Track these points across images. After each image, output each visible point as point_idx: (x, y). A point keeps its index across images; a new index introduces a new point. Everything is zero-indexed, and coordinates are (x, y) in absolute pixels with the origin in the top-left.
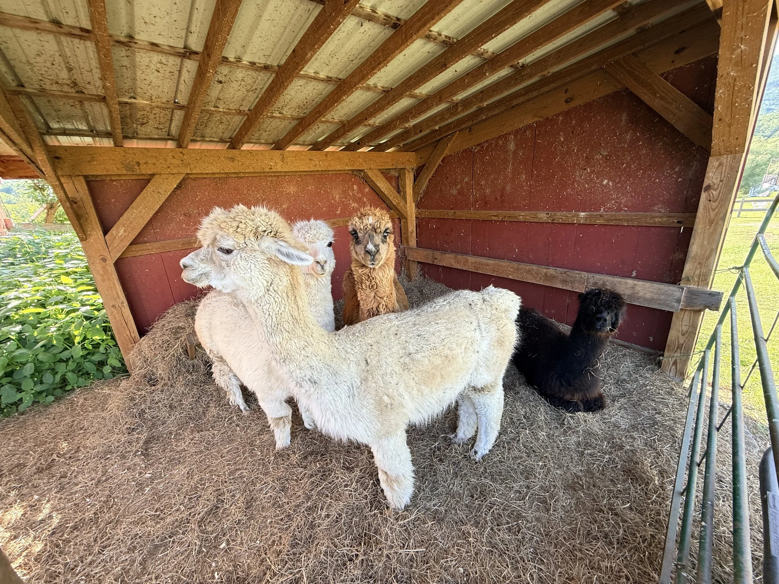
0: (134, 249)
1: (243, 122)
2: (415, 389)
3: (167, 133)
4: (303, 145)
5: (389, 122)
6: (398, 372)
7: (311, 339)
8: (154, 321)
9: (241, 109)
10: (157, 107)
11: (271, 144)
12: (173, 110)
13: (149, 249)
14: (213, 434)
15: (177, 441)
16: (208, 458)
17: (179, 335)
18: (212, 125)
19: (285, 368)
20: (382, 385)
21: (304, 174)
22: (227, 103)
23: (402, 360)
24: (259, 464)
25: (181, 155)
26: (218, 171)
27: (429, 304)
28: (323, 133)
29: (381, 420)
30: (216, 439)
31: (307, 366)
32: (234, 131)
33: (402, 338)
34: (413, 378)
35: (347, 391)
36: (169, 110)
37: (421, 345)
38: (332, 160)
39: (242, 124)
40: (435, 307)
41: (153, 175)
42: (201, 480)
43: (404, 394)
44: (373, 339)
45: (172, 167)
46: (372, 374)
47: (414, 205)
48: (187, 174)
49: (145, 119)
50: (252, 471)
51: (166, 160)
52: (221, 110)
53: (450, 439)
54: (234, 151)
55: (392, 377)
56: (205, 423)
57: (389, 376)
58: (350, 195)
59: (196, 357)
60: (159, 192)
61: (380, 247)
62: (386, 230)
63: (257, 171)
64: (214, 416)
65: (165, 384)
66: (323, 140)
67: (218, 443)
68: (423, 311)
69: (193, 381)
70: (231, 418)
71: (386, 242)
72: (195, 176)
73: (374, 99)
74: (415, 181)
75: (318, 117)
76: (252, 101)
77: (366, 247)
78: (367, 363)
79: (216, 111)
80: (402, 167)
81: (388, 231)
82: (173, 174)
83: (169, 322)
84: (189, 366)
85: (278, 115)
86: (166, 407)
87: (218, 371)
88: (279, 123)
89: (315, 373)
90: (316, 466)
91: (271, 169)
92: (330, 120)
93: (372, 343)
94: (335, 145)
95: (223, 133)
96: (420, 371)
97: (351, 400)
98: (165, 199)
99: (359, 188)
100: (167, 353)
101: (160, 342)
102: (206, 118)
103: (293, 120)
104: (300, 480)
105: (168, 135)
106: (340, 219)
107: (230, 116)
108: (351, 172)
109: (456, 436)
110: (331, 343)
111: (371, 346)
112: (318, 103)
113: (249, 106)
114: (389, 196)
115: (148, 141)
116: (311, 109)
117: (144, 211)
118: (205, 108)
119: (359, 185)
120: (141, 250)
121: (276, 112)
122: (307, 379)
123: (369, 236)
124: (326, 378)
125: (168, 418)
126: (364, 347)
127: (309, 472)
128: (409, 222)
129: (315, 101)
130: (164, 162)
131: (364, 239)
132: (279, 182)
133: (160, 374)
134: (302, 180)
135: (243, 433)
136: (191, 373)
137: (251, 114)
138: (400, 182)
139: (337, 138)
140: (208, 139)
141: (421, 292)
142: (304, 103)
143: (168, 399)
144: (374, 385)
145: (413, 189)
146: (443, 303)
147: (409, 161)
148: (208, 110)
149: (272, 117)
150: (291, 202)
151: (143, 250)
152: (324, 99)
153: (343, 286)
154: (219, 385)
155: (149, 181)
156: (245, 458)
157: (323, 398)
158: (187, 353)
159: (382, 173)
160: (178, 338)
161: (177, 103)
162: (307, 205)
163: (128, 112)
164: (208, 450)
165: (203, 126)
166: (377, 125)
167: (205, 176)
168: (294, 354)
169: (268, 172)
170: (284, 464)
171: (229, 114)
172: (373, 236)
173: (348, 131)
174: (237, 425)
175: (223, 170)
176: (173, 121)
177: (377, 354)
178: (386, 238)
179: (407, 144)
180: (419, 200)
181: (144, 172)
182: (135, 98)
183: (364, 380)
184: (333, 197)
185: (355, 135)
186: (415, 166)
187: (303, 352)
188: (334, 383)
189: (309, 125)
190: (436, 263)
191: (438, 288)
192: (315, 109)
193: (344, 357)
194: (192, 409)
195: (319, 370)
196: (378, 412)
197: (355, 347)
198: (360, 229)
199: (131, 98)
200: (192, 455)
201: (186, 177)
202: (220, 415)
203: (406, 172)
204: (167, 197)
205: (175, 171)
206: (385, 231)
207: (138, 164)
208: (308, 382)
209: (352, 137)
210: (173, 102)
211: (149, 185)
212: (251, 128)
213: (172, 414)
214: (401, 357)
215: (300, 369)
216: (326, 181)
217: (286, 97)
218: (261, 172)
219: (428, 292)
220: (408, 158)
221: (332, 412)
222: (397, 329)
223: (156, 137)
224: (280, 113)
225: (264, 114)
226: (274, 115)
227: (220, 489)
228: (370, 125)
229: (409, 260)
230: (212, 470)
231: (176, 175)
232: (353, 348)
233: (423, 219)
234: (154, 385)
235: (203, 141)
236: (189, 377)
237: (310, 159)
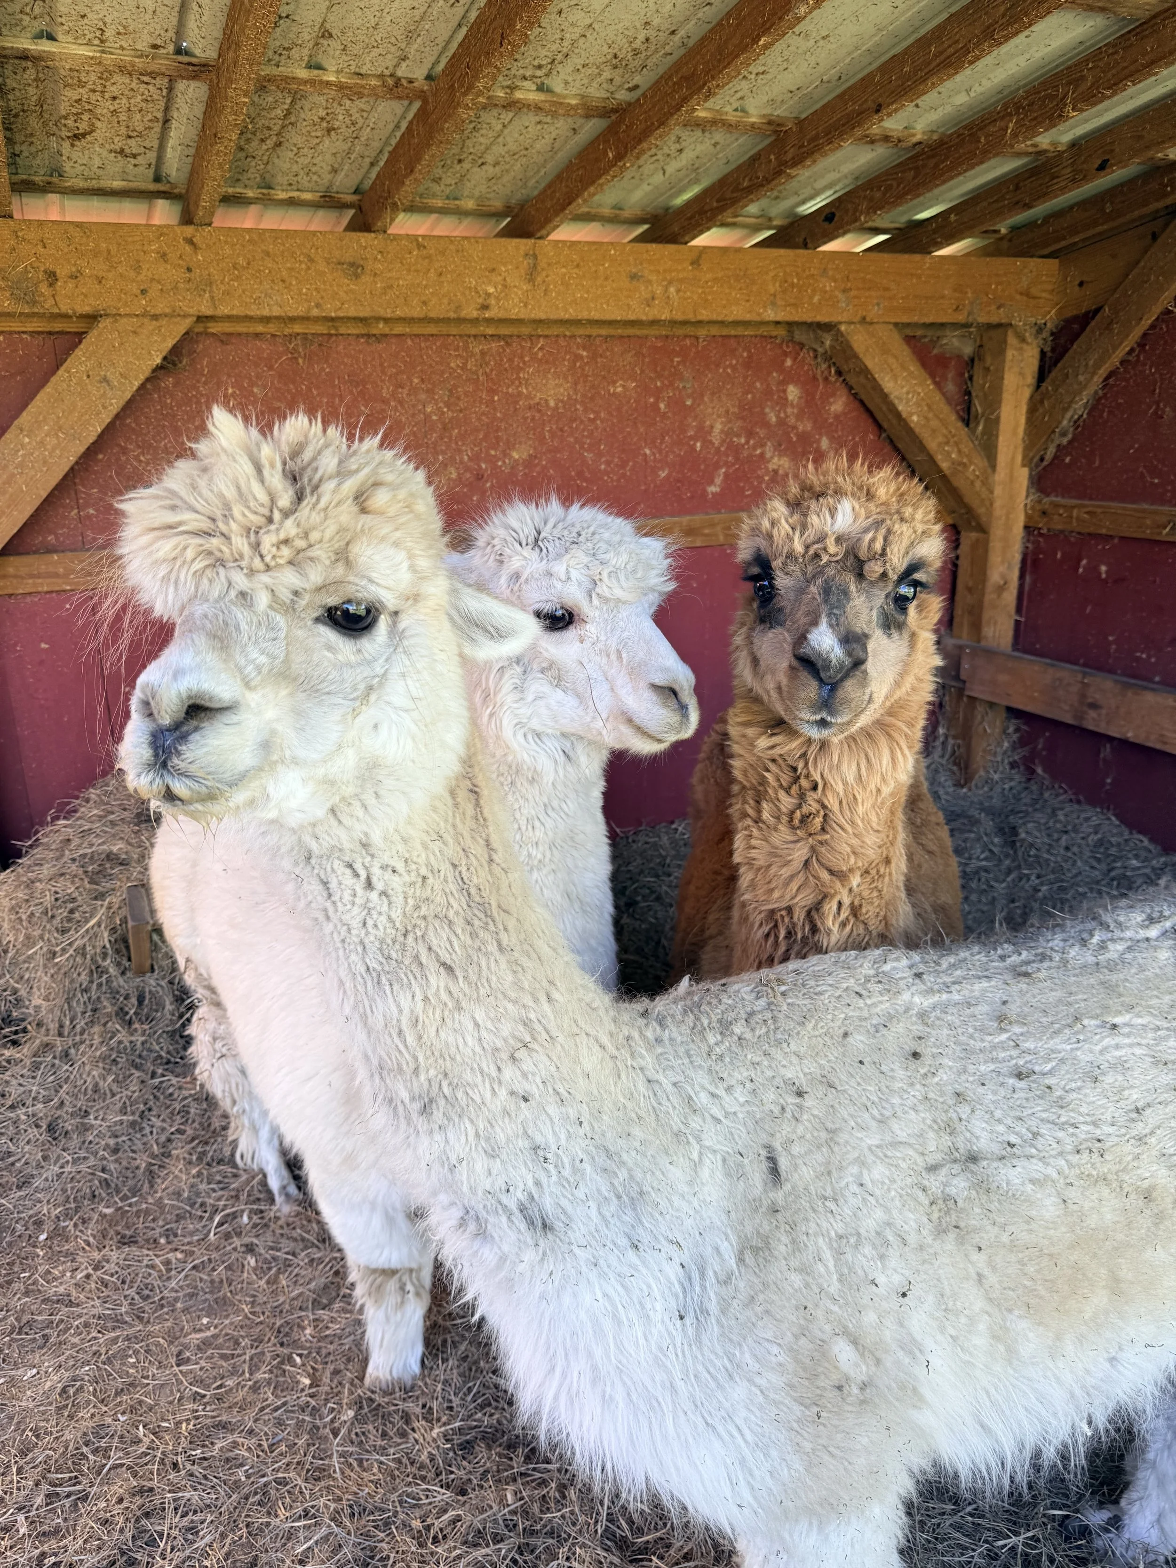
0: (11, 570)
1: (404, 125)
2: (982, 1327)
3: (151, 173)
4: (613, 220)
5: (969, 127)
6: (912, 1240)
7: (546, 1007)
8: (43, 823)
9: (399, 73)
10: (122, 69)
11: (498, 215)
12: (172, 80)
13: (57, 575)
14: (167, 1263)
15: (53, 1258)
16: (136, 1353)
17: (106, 885)
18: (299, 140)
19: (425, 1140)
20: (834, 1287)
21: (604, 332)
22: (356, 49)
23: (934, 1183)
24: (300, 1424)
25: (188, 248)
26: (300, 311)
27: (1073, 927)
28: (695, 169)
29: (808, 1446)
30: (173, 1284)
31: (522, 1143)
32: (372, 164)
33: (943, 1076)
34: (980, 1276)
35: (678, 1288)
36: (158, 81)
37: (1033, 1123)
38: (715, 280)
39: (398, 134)
40: (1103, 946)
41: (92, 318)
42: (100, 1430)
43: (929, 1343)
44: (811, 1067)
45: (153, 293)
46: (793, 1226)
47: (1023, 475)
48: (200, 319)
49: (86, 117)
50: (271, 1446)
51: (138, 269)
52: (332, 78)
53: (1085, 1531)
54: (365, 238)
55: (882, 1257)
56: (147, 1212)
57: (867, 1250)
58: (766, 424)
59: (152, 970)
60: (105, 380)
61: (871, 646)
62: (913, 568)
63: (432, 315)
64: (178, 1194)
65: (47, 1047)
66: (689, 203)
67: (176, 1300)
68: (1043, 957)
69: (133, 1050)
70: (234, 1216)
71: (901, 626)
72: (227, 327)
73: (924, 22)
74: (1041, 376)
75: (685, 100)
76: (441, 40)
77: (802, 638)
78: (774, 1171)
79: (312, 82)
80: (994, 320)
81: (918, 576)
82: (155, 317)
83: (84, 834)
84: (127, 997)
85: (533, 96)
86: (38, 1126)
87: (208, 1038)
88: (533, 130)
89: (551, 1184)
90: (503, 1502)
91: (485, 307)
92: (732, 117)
93: (803, 1083)
94: (733, 225)
95: (335, 171)
96: (1013, 1247)
97: (691, 1331)
98: (122, 403)
99: (809, 397)
100: (65, 940)
101: (49, 899)
102: (279, 112)
103: (588, 117)
104: (435, 1540)
105: (157, 179)
106: (717, 517)
107: (361, 104)
108: (781, 332)
109: (1116, 1523)
110: (625, 1053)
111: (800, 1094)
112: (691, 43)
113: (432, 59)
114: (925, 435)
115: (96, 203)
116: (661, 71)
117: (54, 441)
118: (275, 71)
119: (809, 384)
120: (32, 576)
121: (528, 84)
122: (513, 1206)
123: (827, 591)
124: (594, 1212)
125: (39, 1166)
126: (770, 1096)
127: (471, 1520)
128: (996, 545)
129: (682, 33)
130: (132, 274)
131: (798, 601)
132: (511, 360)
133: (37, 1008)
134: (594, 357)
135: (262, 1283)
136: (130, 1023)
137: (435, 95)
138: (978, 379)
139: (749, 190)
140: (282, 195)
141: (1009, 834)
142: (637, 44)
143: (47, 1100)
144: (796, 1279)
145: (1032, 410)
146: (1143, 934)
147: (1027, 294)
148: (286, 79)
149: (511, 105)
150: (542, 440)
151: (39, 576)
152: (719, 24)
153: (695, 780)
154: (208, 1086)
155: (79, 337)
156: (255, 1388)
157: (567, 1299)
158: (128, 948)
159: (909, 340)
160: (101, 896)
161: (187, 53)
162: (600, 454)
163: (31, 91)
164: (140, 1319)
165: (270, 143)
166: (918, 137)
167: (260, 328)
168: (468, 1076)
169: (475, 321)
170: (383, 1450)
171: (361, 95)
172: (846, 593)
173: (798, 161)
174: (250, 1249)
175: (318, 306)
176: (174, 124)
177: (824, 1135)
178: (904, 610)
179: (1031, 225)
180: (1049, 456)
181: (65, 308)
182: (51, 38)
183: (756, 1250)
184: (700, 428)
185: (819, 184)
186: (1051, 317)
187: (509, 1072)
188: (623, 1242)
189: (646, 133)
190: (1093, 722)
191: (1085, 828)
192: (677, 66)
193: (676, 1123)
194: (116, 1151)
195: (566, 1173)
196: (797, 1409)
197: (729, 1089)
198: (791, 556)
199: (39, 36)
200: (86, 1325)
201: (199, 328)
202: (198, 1194)
203: (1012, 340)
204: (128, 395)
205: (161, 307)
206: (907, 575)
207: (52, 277)
208: (518, 1217)
209: (808, 191)
210: (171, 48)
211: (78, 352)
212: (429, 146)
213: (53, 1157)
214: (933, 1169)
215: (492, 1154)
216: (683, 362)
217: (571, 19)
218: (447, 321)
219: (1041, 839)
220: (1025, 282)
221: (595, 1368)
222: (918, 1028)
223: (117, 184)
224: (541, 88)
225: (480, 85)
226: (519, 95)
227: (151, 1490)
228: (886, 138)
229: (972, 699)
230: (140, 1402)
231: (164, 322)
232: (721, 1092)
233: (1054, 537)
234: (15, 1043)
235: (267, 201)
236: (123, 1035)
237: (633, 277)
